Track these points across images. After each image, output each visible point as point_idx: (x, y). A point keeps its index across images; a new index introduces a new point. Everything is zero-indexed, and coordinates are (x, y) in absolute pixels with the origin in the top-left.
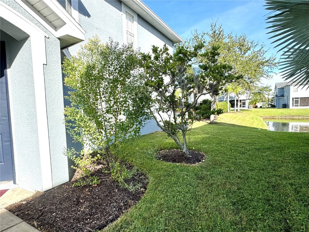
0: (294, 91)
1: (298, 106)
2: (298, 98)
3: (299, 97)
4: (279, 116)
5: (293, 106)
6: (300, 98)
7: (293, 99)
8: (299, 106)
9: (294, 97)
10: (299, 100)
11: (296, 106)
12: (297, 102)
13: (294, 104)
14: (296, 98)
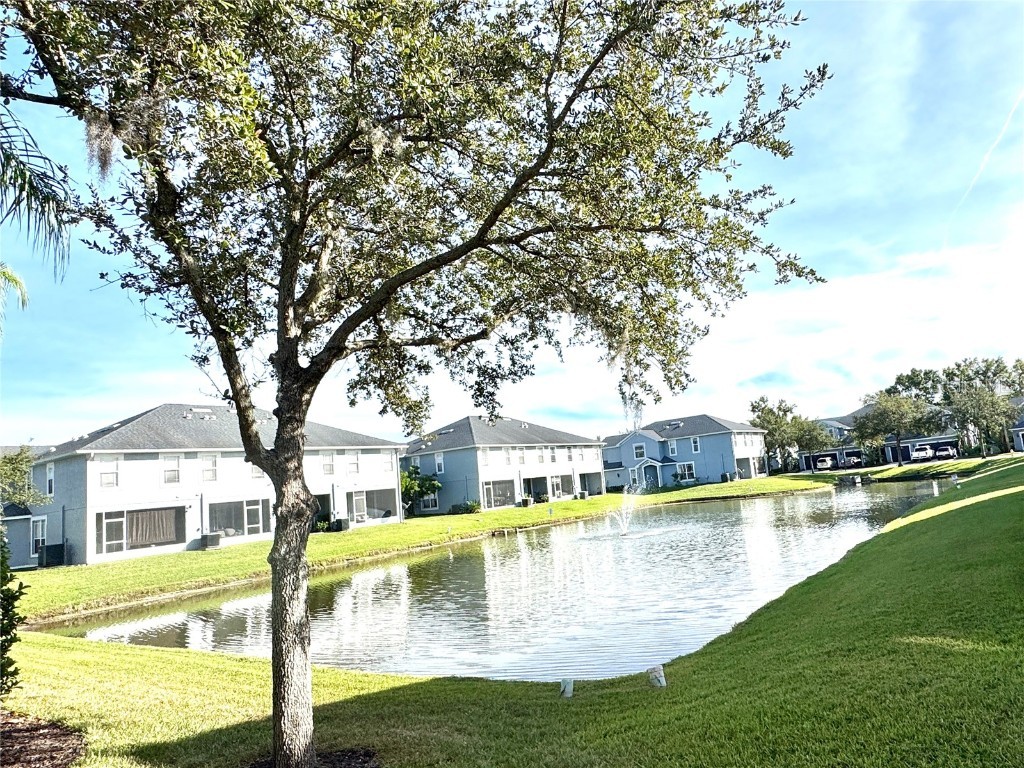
0: (105, 481)
1: (119, 548)
2: (120, 514)
3: (125, 509)
4: (80, 607)
5: (99, 550)
6: (128, 512)
7: (99, 516)
8: (125, 546)
9: (104, 511)
10: (124, 520)
11: (110, 549)
12: (115, 531)
13: (105, 543)
14: (109, 515)
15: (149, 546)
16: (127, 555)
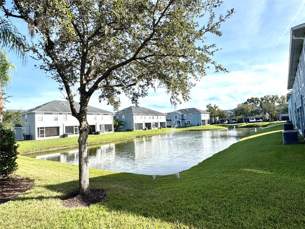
0: (39, 119)
1: (43, 136)
3: (44, 126)
4: (34, 150)
5: (38, 137)
7: (38, 128)
8: (45, 136)
10: (44, 129)
11: (41, 137)
12: (42, 132)
13: (40, 135)
14: (41, 128)
15: (51, 136)
16: (45, 138)
